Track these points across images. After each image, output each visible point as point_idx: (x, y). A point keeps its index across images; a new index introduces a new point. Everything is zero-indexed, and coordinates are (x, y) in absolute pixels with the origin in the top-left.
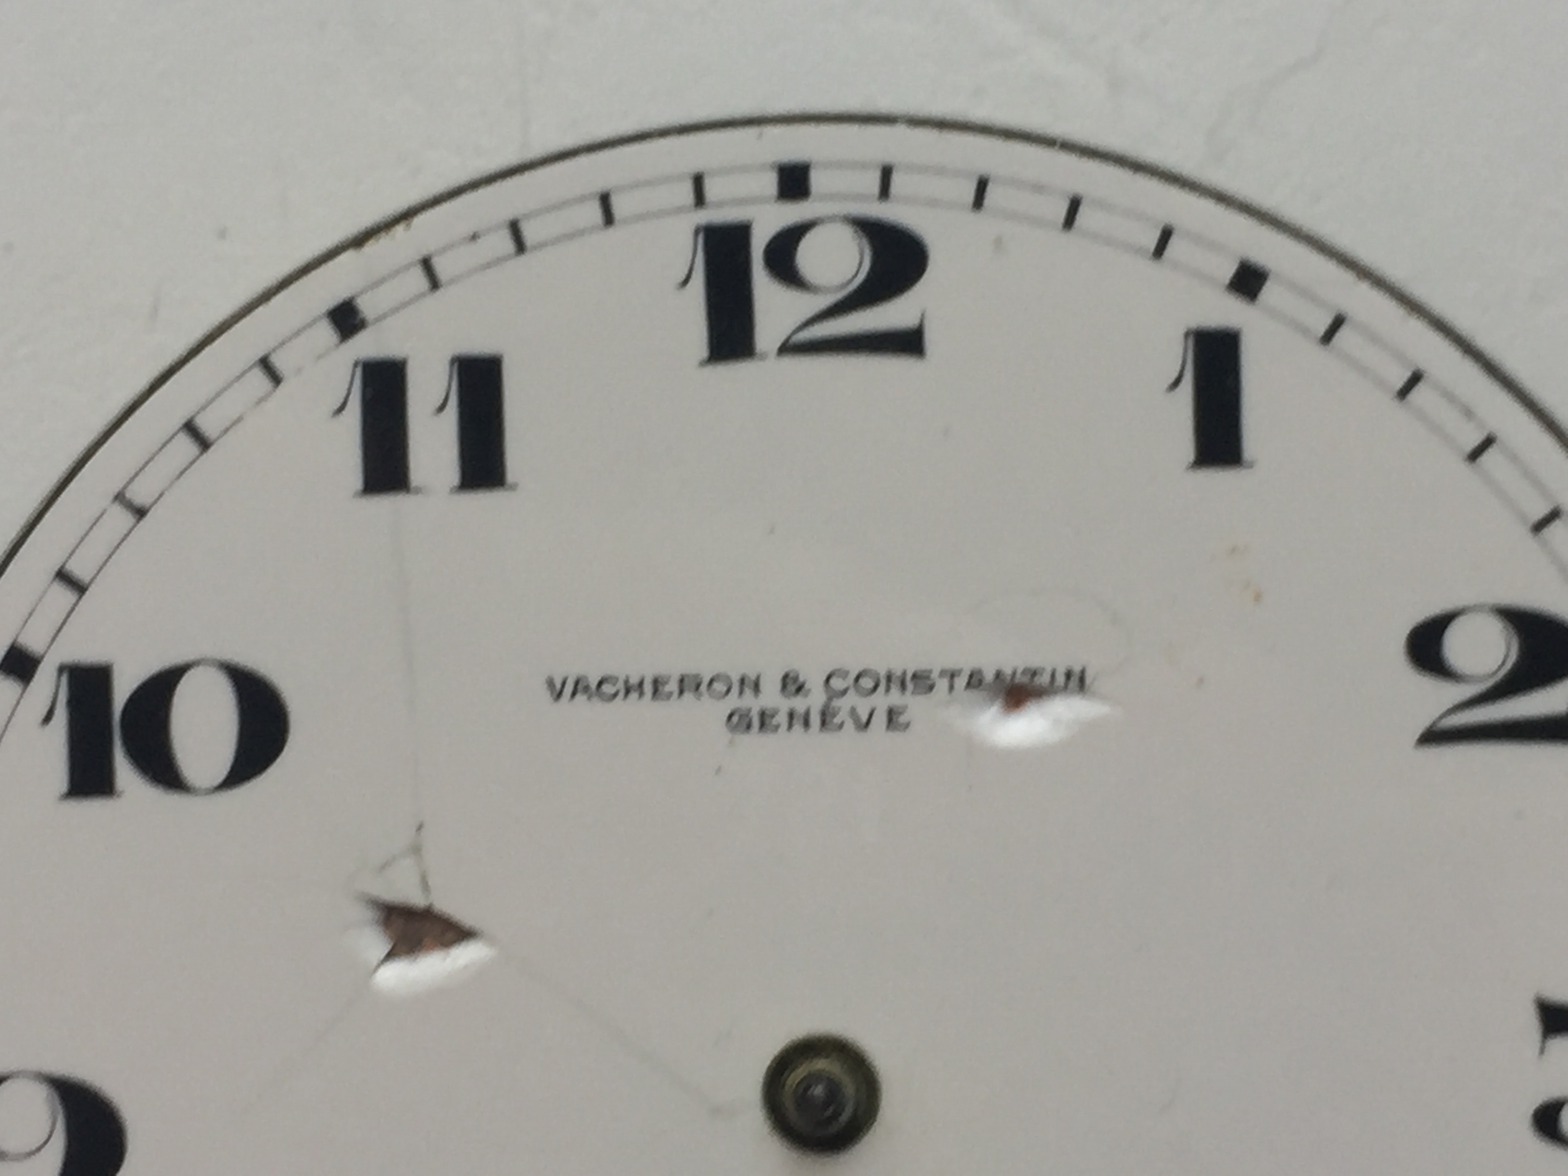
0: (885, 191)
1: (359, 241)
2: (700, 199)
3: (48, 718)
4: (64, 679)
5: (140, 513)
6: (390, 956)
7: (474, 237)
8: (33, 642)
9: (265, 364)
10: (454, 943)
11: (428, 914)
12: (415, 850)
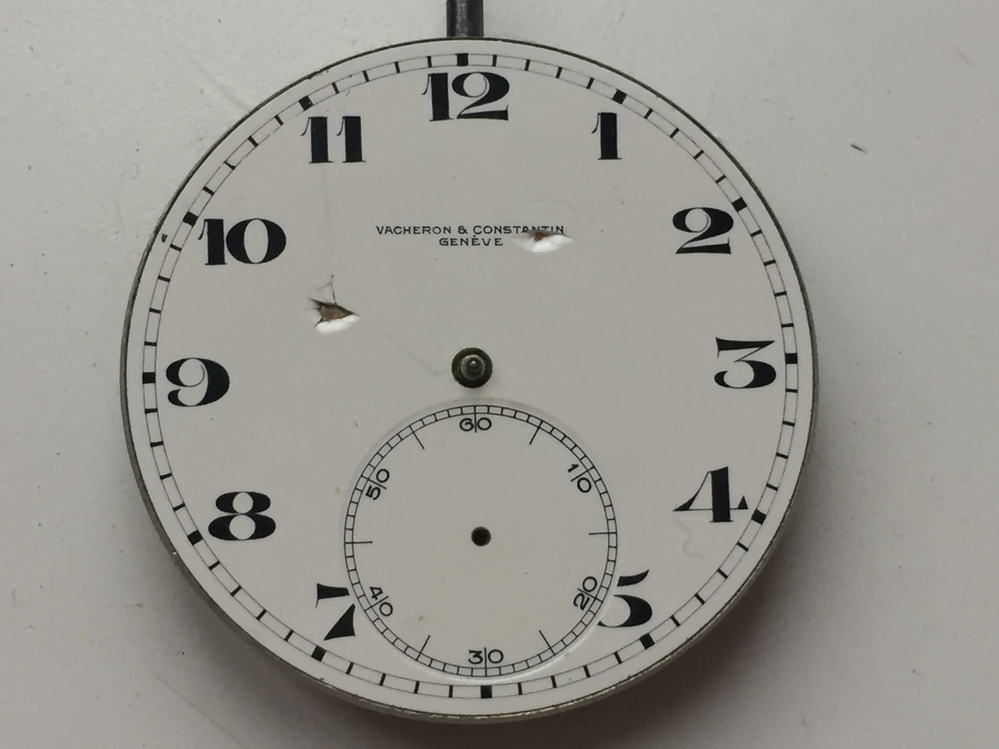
0: (494, 64)
1: (310, 77)
2: (430, 65)
3: (200, 238)
4: (207, 224)
5: (233, 168)
6: (321, 321)
7: (351, 76)
8: (195, 211)
9: (277, 117)
10: (344, 317)
11: (335, 306)
12: (330, 284)
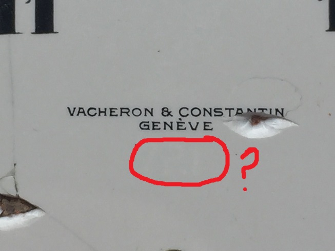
10: (28, 211)
11: (17, 199)
12: (13, 174)
